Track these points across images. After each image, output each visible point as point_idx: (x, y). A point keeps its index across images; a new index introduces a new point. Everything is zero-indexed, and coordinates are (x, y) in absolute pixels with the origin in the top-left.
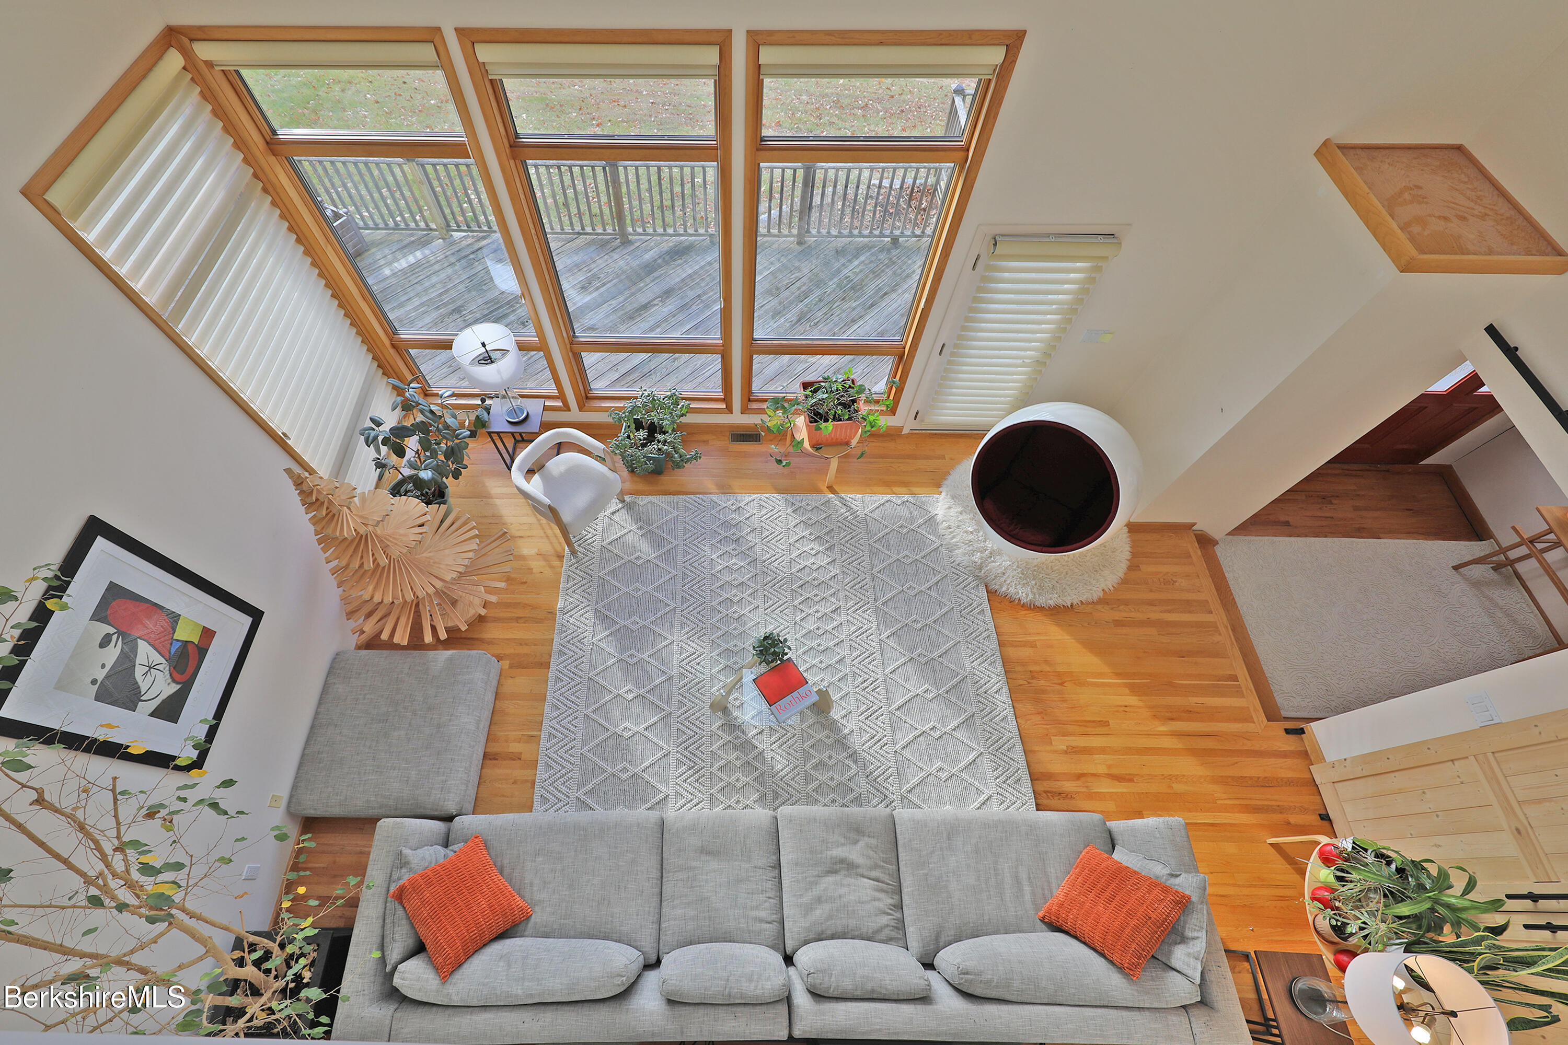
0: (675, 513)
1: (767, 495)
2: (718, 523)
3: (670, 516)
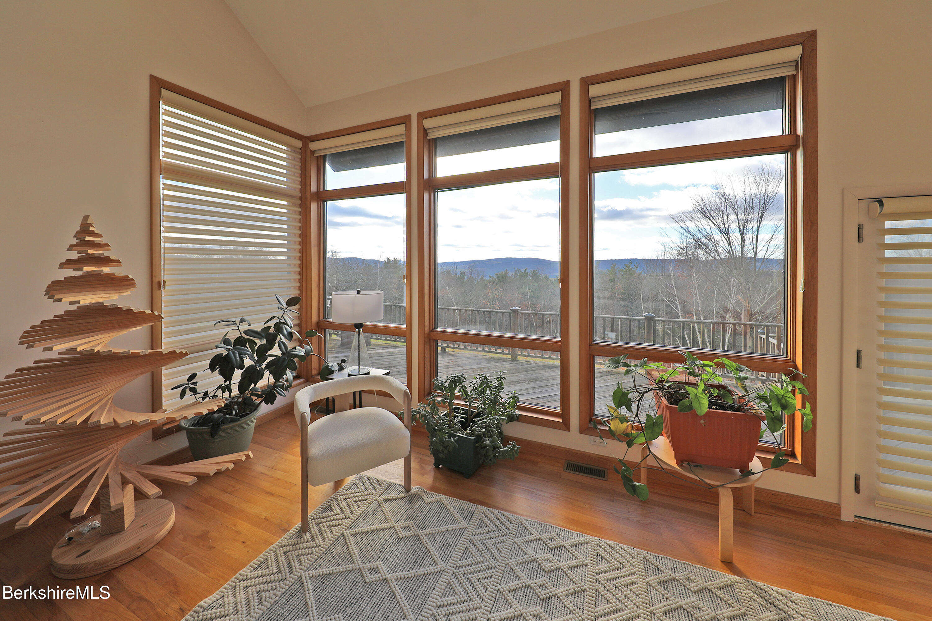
0: (463, 524)
1: (611, 543)
2: (520, 559)
3: (455, 526)
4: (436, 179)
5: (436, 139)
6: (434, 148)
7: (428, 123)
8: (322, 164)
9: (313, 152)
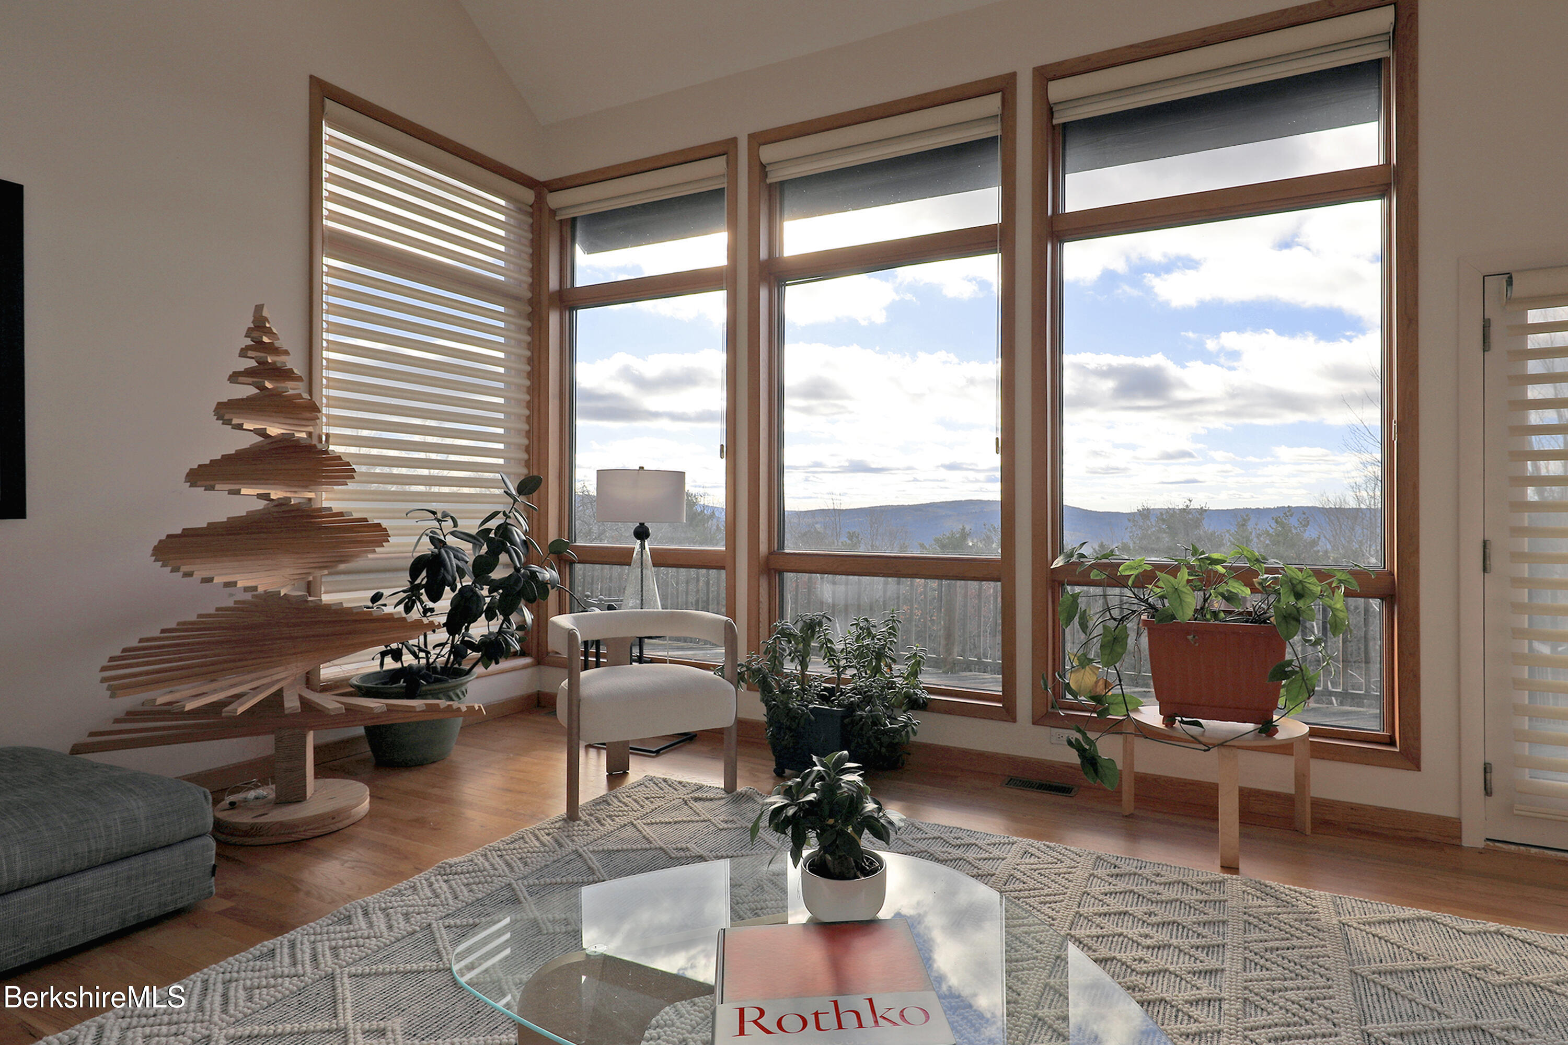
4: (781, 260)
5: (782, 183)
6: (778, 202)
7: (768, 153)
8: (569, 235)
9: (553, 212)
